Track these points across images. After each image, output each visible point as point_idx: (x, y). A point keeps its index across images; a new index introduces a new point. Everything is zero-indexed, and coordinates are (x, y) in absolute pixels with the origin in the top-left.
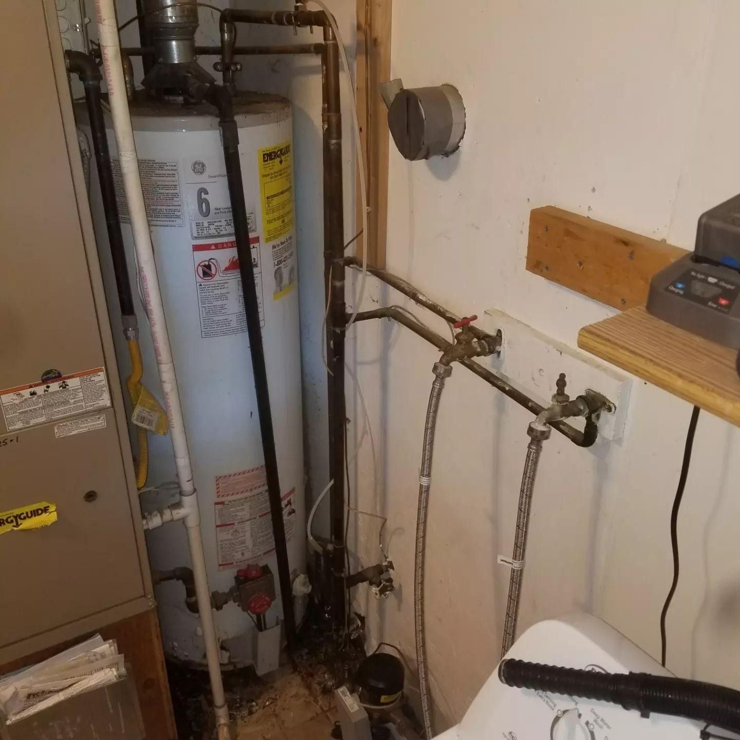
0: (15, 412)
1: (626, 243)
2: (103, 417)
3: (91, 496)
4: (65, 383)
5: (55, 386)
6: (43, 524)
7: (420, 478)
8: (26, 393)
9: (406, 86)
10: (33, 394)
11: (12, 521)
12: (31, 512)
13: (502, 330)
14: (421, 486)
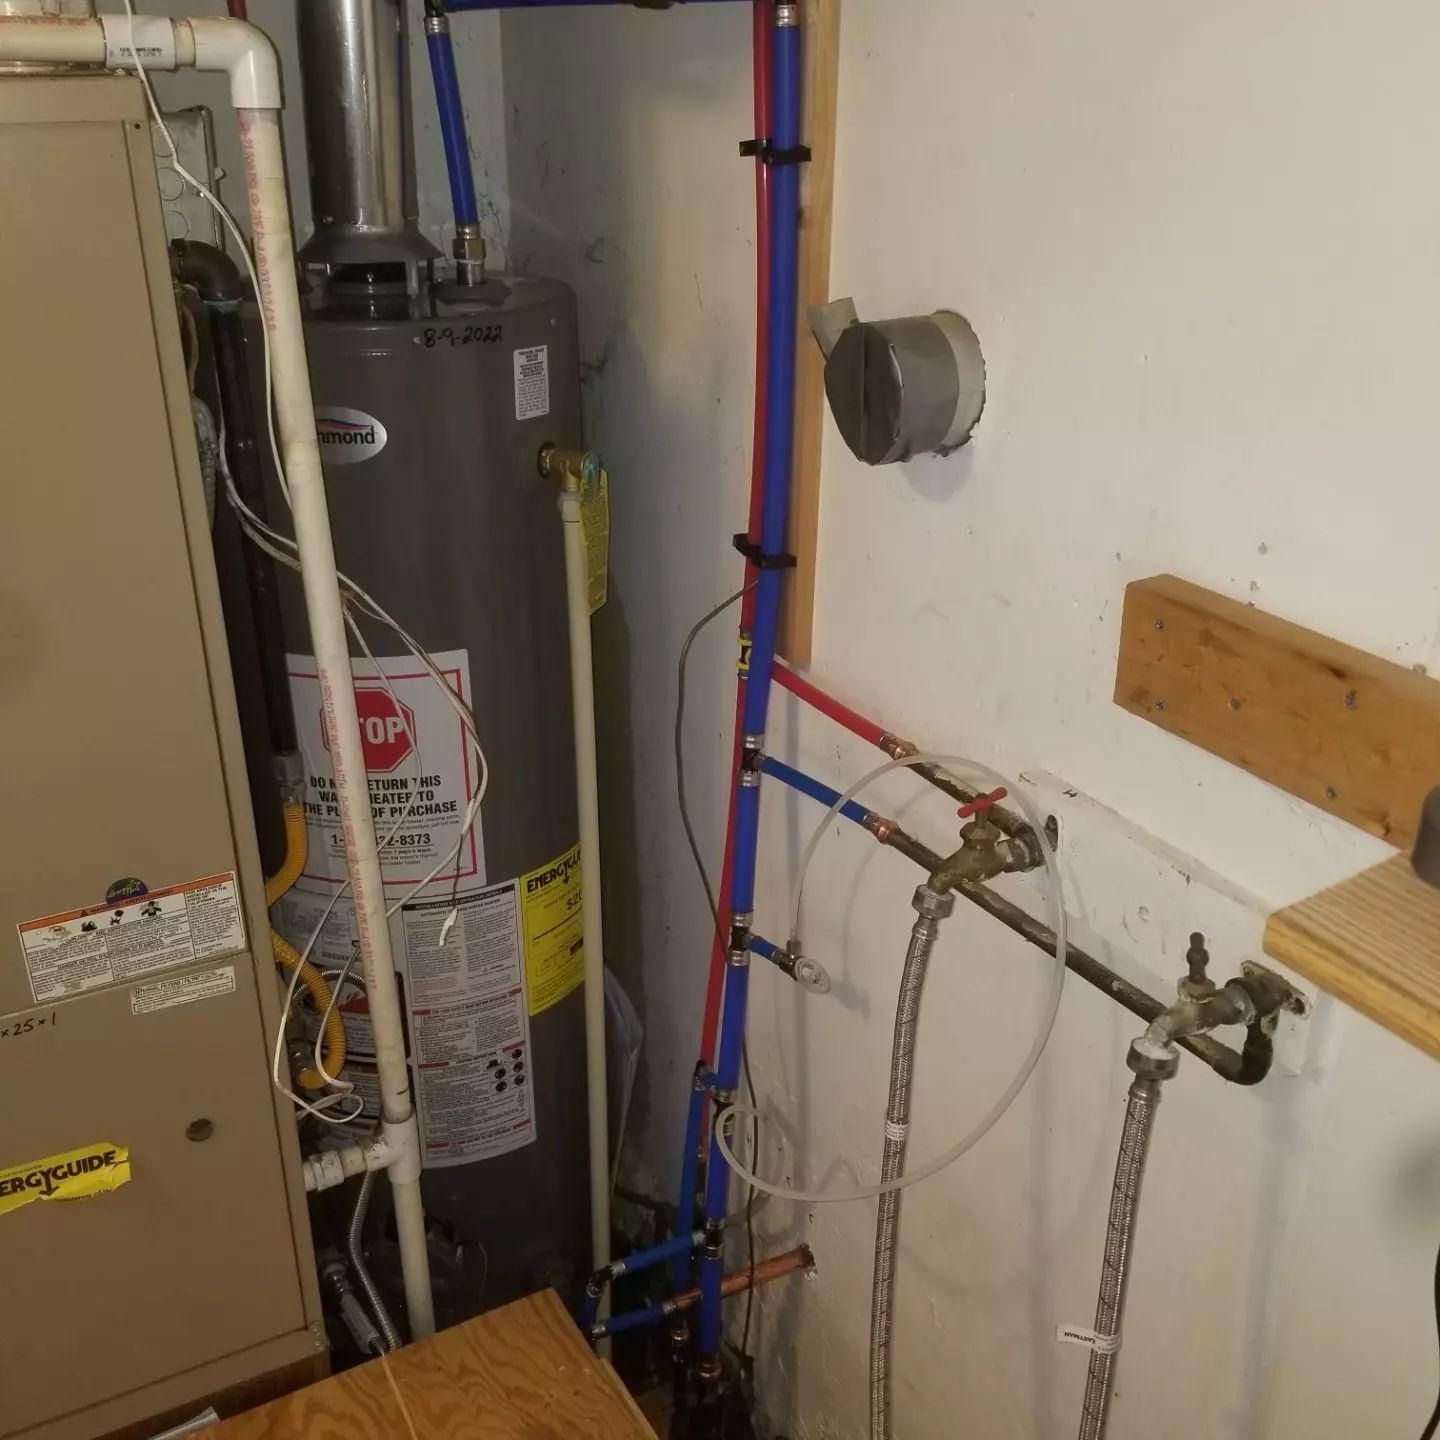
0: (51, 965)
1: (1338, 673)
2: (229, 971)
3: (200, 1129)
4: (155, 905)
5: (133, 912)
6: (102, 1188)
7: (886, 1123)
8: (74, 927)
9: (865, 317)
10: (88, 928)
11: (38, 1183)
12: (78, 1163)
13: (1057, 817)
14: (888, 1142)
